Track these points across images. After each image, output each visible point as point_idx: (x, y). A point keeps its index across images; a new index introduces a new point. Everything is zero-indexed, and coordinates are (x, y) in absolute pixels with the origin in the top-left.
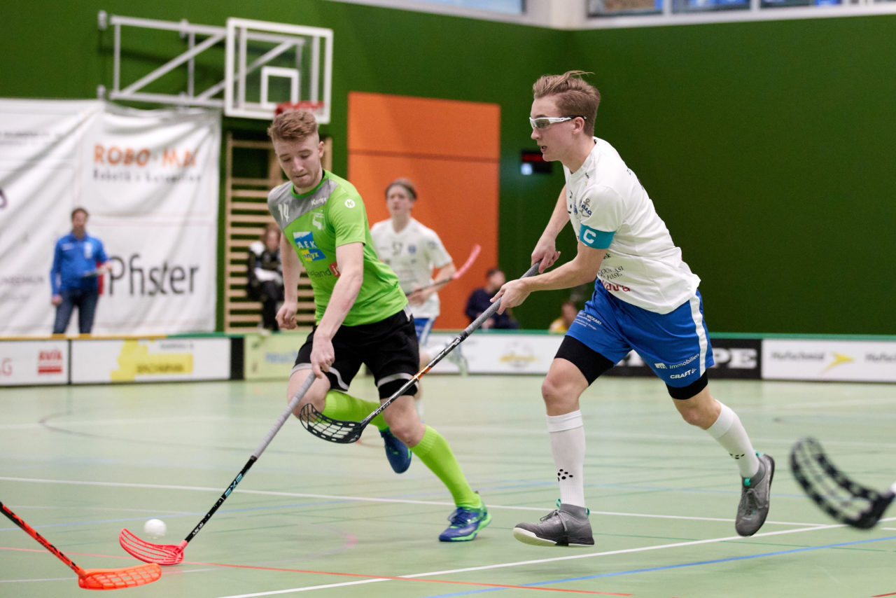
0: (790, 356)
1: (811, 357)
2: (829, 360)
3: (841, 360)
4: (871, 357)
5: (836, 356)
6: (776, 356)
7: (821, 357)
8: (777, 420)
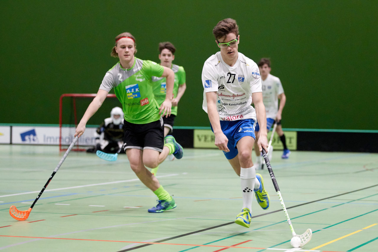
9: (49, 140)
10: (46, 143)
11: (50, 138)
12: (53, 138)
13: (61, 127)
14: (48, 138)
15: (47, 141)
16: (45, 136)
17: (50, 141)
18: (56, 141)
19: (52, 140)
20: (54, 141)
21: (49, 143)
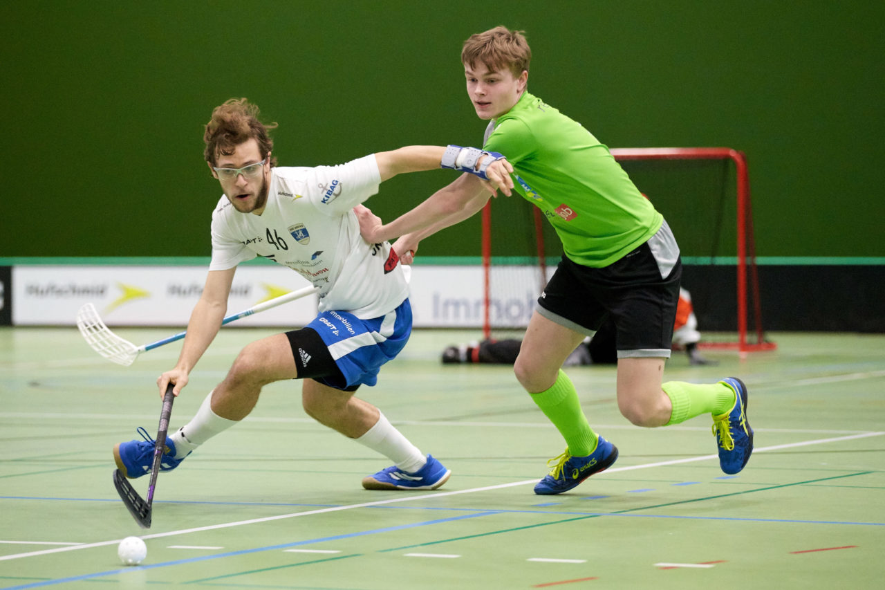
0: (53, 290)
1: (86, 291)
2: (113, 294)
3: (131, 295)
4: (176, 290)
5: (123, 289)
6: (33, 290)
7: (101, 291)
8: (34, 384)
9: (451, 309)
10: (440, 322)
11: (457, 304)
12: (466, 303)
13: (487, 265)
14: (446, 304)
15: (446, 314)
16: (436, 298)
17: (457, 315)
18: (477, 315)
19: (462, 309)
20: (468, 315)
21: (451, 321)
